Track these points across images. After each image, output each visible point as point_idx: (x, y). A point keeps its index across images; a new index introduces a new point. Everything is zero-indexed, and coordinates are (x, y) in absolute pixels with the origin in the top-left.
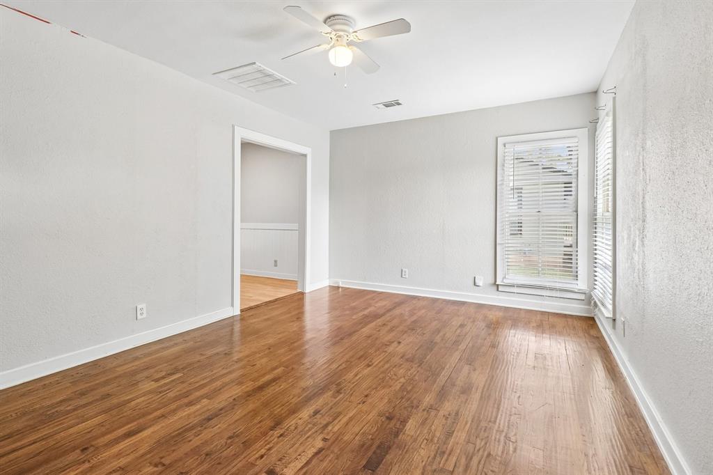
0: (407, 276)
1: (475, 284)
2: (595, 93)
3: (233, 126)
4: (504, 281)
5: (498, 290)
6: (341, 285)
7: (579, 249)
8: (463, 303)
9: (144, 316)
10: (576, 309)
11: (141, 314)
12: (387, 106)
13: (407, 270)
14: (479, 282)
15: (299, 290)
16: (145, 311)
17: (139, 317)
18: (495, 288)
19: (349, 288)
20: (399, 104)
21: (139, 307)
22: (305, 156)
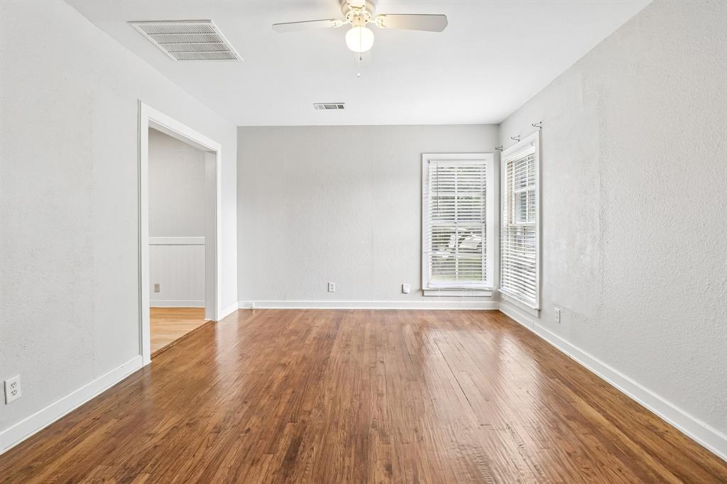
0: (334, 290)
1: (403, 292)
2: (498, 125)
3: (139, 103)
4: (430, 286)
5: (423, 295)
6: (254, 307)
7: (487, 254)
8: (395, 311)
9: (19, 394)
10: (487, 305)
11: (13, 393)
12: (327, 108)
13: (334, 284)
14: (407, 290)
15: (207, 319)
16: (18, 387)
17: (10, 398)
18: (420, 293)
19: (266, 310)
20: (341, 107)
21: (8, 383)
22: (215, 153)
